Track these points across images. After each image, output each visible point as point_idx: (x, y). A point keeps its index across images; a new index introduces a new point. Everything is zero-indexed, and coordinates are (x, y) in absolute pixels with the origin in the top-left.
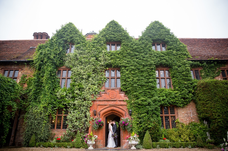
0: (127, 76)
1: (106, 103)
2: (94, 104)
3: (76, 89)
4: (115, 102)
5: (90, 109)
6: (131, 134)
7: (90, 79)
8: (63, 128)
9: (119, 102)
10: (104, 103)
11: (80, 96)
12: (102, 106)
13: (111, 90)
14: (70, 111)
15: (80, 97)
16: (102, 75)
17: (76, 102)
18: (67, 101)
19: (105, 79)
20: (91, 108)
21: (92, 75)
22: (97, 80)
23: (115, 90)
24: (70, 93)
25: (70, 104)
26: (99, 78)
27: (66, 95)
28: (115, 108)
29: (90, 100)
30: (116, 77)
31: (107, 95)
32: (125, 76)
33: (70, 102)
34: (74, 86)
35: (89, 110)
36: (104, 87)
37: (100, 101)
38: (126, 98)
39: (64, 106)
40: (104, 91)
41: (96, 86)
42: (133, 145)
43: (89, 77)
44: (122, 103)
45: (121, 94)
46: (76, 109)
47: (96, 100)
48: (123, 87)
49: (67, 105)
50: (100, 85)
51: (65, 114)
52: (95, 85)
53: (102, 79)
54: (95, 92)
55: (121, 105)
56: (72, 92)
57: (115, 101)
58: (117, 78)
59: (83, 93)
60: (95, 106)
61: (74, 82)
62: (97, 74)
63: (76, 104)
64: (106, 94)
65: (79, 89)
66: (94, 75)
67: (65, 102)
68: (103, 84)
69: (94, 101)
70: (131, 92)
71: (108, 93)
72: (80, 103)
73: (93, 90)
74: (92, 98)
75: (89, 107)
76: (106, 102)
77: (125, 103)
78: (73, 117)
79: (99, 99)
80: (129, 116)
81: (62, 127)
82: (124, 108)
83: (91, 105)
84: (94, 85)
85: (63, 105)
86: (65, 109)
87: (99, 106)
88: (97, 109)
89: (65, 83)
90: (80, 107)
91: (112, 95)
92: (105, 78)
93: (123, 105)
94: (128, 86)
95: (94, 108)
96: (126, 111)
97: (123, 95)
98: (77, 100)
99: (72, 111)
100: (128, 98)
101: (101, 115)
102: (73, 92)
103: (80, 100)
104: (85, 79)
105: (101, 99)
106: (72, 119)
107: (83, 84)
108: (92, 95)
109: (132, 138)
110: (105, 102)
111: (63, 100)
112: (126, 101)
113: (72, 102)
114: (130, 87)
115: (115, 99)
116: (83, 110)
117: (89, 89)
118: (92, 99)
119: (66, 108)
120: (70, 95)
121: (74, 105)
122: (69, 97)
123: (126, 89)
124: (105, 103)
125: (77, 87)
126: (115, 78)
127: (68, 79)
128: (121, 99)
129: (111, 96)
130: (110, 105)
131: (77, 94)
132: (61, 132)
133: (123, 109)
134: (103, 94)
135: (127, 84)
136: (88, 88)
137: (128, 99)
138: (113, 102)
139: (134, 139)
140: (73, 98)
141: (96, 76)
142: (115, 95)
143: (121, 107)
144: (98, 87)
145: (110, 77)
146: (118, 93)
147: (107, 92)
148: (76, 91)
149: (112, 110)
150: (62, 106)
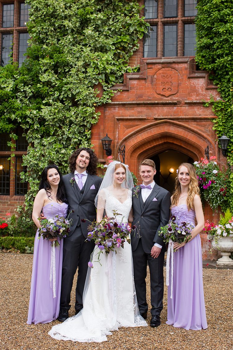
0: (215, 14)
1: (144, 113)
2: (105, 116)
3: (44, 69)
4: (175, 108)
5: (92, 134)
6: (221, 219)
7: (89, 31)
8: (17, 193)
9: (187, 108)
10: (139, 112)
11: (60, 90)
12: (131, 123)
13: (160, 66)
14: (31, 140)
15: (57, 94)
16: (130, 11)
17: (45, 111)
18: (18, 109)
19: (142, 29)
20: (95, 131)
21: (93, 16)
22: (115, 33)
23: (176, 66)
24: (26, 84)
25: (28, 120)
26: (119, 25)
27: (16, 90)
28: (172, 130)
29: (90, 103)
30: (180, 18)
31: (148, 84)
32: (209, 13)
33: (28, 113)
34: (37, 58)
35: (89, 137)
36: (139, 55)
37: (124, 105)
38: (213, 96)
39: (11, 126)
40: (139, 70)
41: (109, 56)
42: (225, 252)
43: (85, 23)
44: (199, 112)
45: (195, 81)
46: (48, 135)
47: (110, 104)
48: (203, 57)
49: (20, 123)
50: (124, 49)
51: (17, 149)
52: (106, 51)
53: (132, 30)
54: (106, 74)
55: (194, 119)
56: (33, 80)
57: (175, 104)
58: (185, 22)
59: (65, 80)
60: (109, 124)
61: (40, 43)
62: (114, 10)
63: (48, 117)
64: (143, 82)
65: (55, 68)
66: (100, 15)
67: (14, 113)
68: (134, 45)
69: (102, 107)
70: (228, 74)
71: (152, 78)
72: (60, 115)
73: (98, 68)
74: (98, 96)
75: (88, 125)
76: (144, 109)
77: (207, 113)
78: (40, 160)
79: (121, 100)
80: (222, 157)
81: (12, 189)
82: (206, 130)
83: (93, 122)
84: (103, 49)
85: (9, 121)
86: (13, 136)
87: (121, 124)
88: (114, 132)
89: (12, 49)
90: (60, 127)
91: (162, 83)
92: (141, 24)
93: (201, 119)
94: (219, 52)
95: (104, 131)
96: (209, 138)
97: (201, 83)
98: (48, 104)
99: (36, 142)
100: (220, 93)
101: (127, 155)
102: (35, 79)
103: (60, 104)
104: (72, 31)
105: (127, 98)
106: (37, 164)
107: (66, 50)
108: (94, 86)
109: (219, 232)
110: (139, 109)
111: (6, 108)
112: (212, 104)
113: (35, 112)
114: (227, 55)
115: (175, 99)
116: (68, 137)
117: (86, 65)
118: (97, 100)
119: (19, 130)
120: (27, 88)
121: (42, 121)
122: (26, 97)
123: (213, 61)
124: (141, 112)
125: (46, 61)
126: (176, 23)
127: (20, 32)
128: (194, 99)
129: (161, 87)
130: (156, 119)
131: (48, 83)
132: (10, 205)
133: (199, 134)
134: (135, 82)
135: (214, 43)
136: (80, 63)
137: (218, 99)
138: (166, 109)
139: (225, 234)
140: (38, 97)
141: (109, 19)
142: (175, 84)
143: (193, 126)
144: (117, 56)
145: (160, 20)
146: (185, 78)
147: (149, 72)
148: (45, 75)
149: (165, 136)
150: (7, 127)
